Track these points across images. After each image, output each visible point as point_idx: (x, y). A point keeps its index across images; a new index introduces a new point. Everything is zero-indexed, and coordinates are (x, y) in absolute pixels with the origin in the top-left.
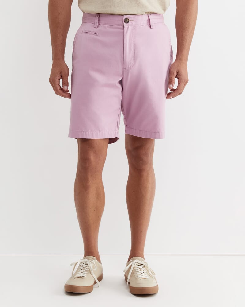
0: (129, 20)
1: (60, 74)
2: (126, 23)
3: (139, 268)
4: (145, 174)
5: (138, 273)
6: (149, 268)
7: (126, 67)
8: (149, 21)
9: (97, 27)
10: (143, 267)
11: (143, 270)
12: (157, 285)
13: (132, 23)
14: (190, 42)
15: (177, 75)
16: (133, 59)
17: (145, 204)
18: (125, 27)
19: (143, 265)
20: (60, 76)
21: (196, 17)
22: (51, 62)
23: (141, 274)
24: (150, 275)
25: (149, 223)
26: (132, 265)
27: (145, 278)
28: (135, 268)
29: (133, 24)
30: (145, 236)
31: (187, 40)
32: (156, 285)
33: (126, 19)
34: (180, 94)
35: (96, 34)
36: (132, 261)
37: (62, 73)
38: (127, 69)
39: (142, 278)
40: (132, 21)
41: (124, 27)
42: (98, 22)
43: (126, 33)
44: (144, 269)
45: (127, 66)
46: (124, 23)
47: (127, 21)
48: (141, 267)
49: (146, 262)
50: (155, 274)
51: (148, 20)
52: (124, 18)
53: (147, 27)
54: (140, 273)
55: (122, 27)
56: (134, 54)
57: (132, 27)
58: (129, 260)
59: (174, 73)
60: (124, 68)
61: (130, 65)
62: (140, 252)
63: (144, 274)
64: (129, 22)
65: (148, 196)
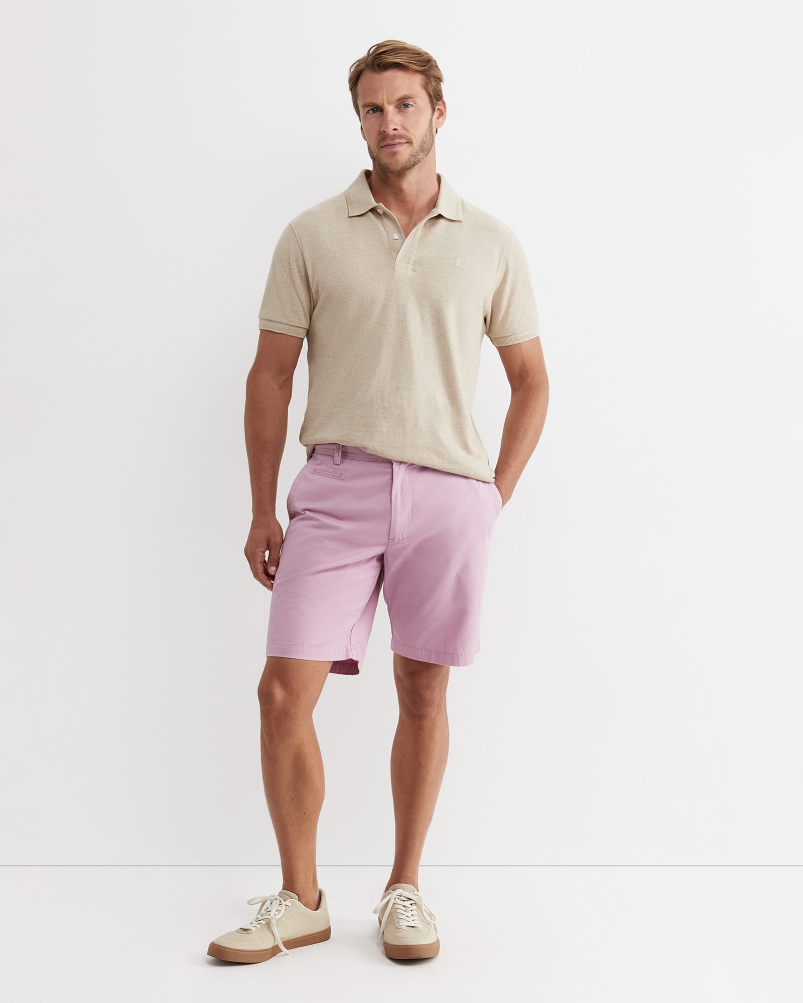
1: (267, 543)
3: (404, 906)
4: (427, 724)
5: (401, 916)
6: (424, 908)
7: (395, 537)
9: (339, 463)
10: (411, 904)
11: (412, 910)
12: (438, 941)
16: (409, 523)
17: (423, 781)
18: (394, 464)
19: (412, 900)
20: (266, 546)
22: (249, 517)
23: (407, 919)
24: (426, 919)
25: (430, 819)
26: (389, 900)
27: (413, 927)
28: (396, 906)
30: (422, 843)
32: (434, 940)
35: (339, 476)
36: (391, 893)
37: (270, 540)
38: (395, 541)
39: (408, 926)
41: (392, 464)
42: (340, 455)
43: (397, 476)
44: (414, 907)
45: (397, 536)
48: (407, 904)
49: (420, 895)
50: (435, 919)
54: (404, 917)
56: (411, 514)
58: (387, 889)
60: (391, 538)
61: (402, 534)
62: (410, 875)
63: (412, 918)
65: (433, 766)
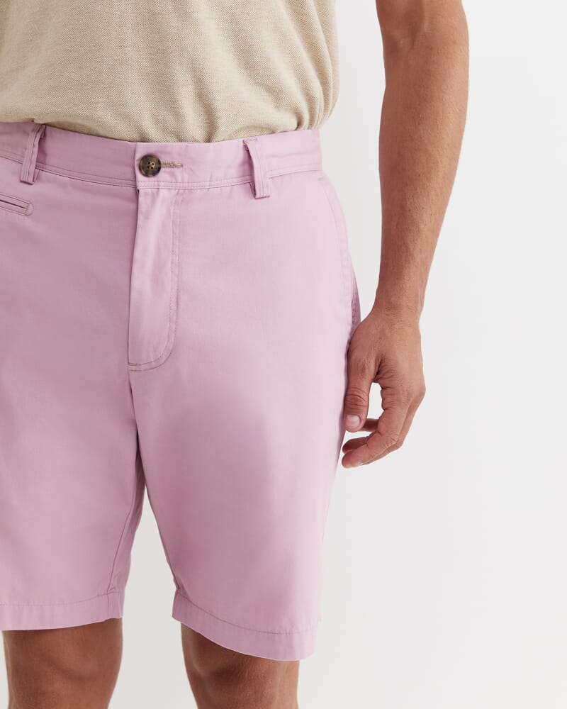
0: (159, 162)
2: (146, 175)
8: (247, 167)
9: (30, 180)
13: (173, 175)
14: (435, 232)
15: (378, 373)
16: (171, 330)
18: (141, 192)
21: (461, 131)
29: (179, 179)
31: (422, 226)
33: (147, 159)
34: (396, 446)
35: (22, 207)
40: (172, 165)
41: (137, 192)
42: (35, 157)
43: (147, 218)
46: (140, 177)
47: (150, 166)
51: (243, 163)
52: (139, 155)
53: (240, 193)
55: (131, 191)
56: (174, 309)
57: (174, 192)
59: (363, 370)
61: (155, 353)
64: (159, 169)
